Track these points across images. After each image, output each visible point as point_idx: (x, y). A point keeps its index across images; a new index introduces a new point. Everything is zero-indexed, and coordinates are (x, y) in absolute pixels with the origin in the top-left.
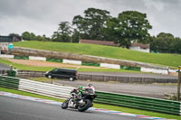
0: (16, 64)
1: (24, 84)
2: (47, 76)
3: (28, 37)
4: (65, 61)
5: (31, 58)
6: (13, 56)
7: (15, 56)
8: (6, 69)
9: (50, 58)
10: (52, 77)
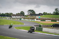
0: (41, 23)
1: (44, 29)
2: (51, 26)
3: (45, 14)
4: (57, 21)
5: (46, 21)
6: (40, 20)
7: (41, 20)
8: (38, 25)
9: (52, 20)
10: (53, 27)
